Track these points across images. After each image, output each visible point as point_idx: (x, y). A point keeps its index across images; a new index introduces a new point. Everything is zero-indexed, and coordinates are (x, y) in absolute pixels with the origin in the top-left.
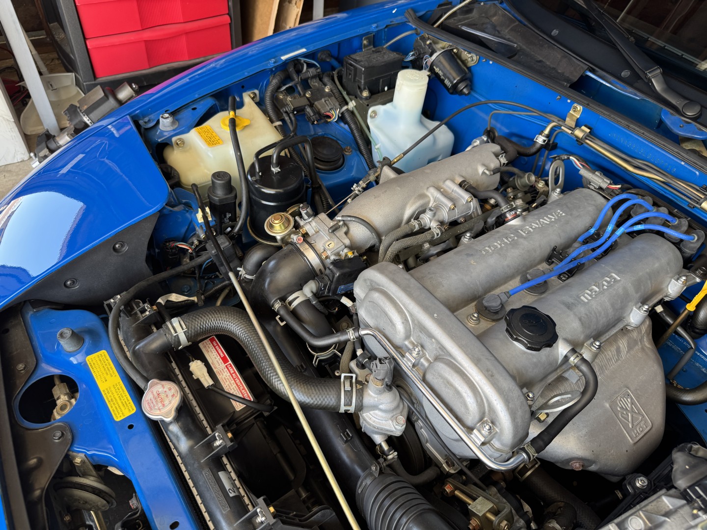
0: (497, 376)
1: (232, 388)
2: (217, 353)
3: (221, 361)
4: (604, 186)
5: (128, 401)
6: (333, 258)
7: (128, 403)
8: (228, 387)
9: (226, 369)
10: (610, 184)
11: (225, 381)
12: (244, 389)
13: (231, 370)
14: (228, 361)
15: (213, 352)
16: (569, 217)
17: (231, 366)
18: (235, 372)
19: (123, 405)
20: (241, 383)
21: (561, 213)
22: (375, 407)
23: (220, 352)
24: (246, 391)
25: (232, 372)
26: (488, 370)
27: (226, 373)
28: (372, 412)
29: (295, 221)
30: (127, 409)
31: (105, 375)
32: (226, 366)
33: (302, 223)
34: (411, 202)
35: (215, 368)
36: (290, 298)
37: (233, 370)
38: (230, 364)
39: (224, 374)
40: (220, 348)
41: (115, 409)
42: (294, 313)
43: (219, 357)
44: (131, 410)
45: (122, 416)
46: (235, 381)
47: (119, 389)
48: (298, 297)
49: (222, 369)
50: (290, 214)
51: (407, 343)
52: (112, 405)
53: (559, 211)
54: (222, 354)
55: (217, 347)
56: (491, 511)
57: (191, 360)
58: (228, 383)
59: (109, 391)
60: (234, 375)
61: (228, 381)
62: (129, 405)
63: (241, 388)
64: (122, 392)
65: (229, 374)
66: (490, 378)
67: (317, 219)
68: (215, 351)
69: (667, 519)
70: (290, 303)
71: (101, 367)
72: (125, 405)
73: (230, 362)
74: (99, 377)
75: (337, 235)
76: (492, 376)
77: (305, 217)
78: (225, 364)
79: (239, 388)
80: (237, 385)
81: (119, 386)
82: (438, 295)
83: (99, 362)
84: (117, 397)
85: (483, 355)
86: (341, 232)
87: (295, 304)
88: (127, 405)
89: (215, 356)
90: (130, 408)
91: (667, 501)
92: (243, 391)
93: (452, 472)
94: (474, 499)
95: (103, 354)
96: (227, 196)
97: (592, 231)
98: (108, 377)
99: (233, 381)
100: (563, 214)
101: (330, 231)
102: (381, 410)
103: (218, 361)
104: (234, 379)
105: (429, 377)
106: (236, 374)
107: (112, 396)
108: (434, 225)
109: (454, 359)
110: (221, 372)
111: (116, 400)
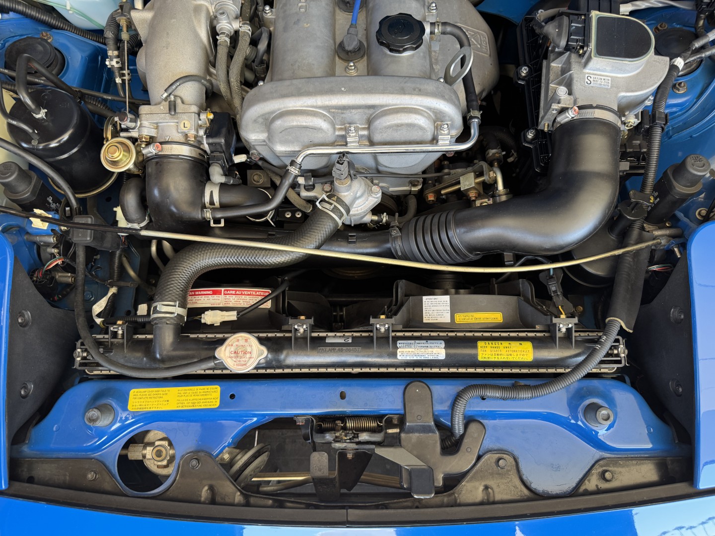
0: (422, 87)
1: (248, 301)
2: (203, 296)
3: (215, 296)
5: (204, 389)
6: (201, 132)
7: (206, 390)
8: (245, 303)
9: (228, 296)
11: (238, 303)
12: (256, 292)
13: (231, 292)
14: (221, 290)
15: (200, 298)
17: (227, 290)
18: (236, 291)
19: (206, 395)
20: (249, 291)
22: (355, 199)
23: (205, 293)
24: (259, 291)
25: (234, 292)
26: (414, 90)
27: (231, 298)
28: (355, 206)
29: (130, 138)
30: (212, 394)
31: (161, 399)
32: (224, 294)
33: (134, 134)
34: (195, 23)
35: (218, 304)
36: (207, 199)
37: (233, 290)
38: (225, 290)
39: (231, 300)
40: (201, 291)
41: (206, 404)
42: (224, 207)
43: (210, 296)
44: (216, 390)
45: (216, 400)
46: (244, 295)
47: (185, 393)
48: (212, 192)
49: (225, 299)
50: (112, 138)
51: (337, 133)
52: (199, 404)
54: (209, 293)
55: (197, 293)
56: (477, 176)
57: (199, 319)
58: (241, 301)
59: (181, 402)
60: (237, 293)
61: (239, 300)
62: (209, 391)
63: (254, 293)
64: (191, 391)
65: (234, 296)
66: (420, 92)
67: (143, 117)
68: (200, 296)
69: (571, 72)
70: (212, 203)
71: (149, 400)
72: (207, 393)
73: (223, 289)
74: (159, 406)
75: (180, 112)
76: (420, 90)
77: (132, 125)
78: (221, 294)
79: (254, 295)
80: (249, 295)
81: (182, 392)
82: (319, 75)
83: (142, 400)
84: (193, 397)
85: (400, 83)
86: (180, 107)
87: (216, 199)
88: (208, 392)
89: (206, 298)
90: (213, 390)
91: (556, 65)
92: (258, 293)
93: (420, 187)
94: (458, 183)
95: (135, 393)
96: (33, 183)
98: (165, 398)
99: (243, 296)
101: (173, 113)
102: (359, 197)
103: (213, 298)
104: (242, 294)
105: (377, 138)
106: (238, 290)
107: (189, 401)
108: (236, 25)
109: (386, 106)
110: (226, 301)
111: (196, 399)
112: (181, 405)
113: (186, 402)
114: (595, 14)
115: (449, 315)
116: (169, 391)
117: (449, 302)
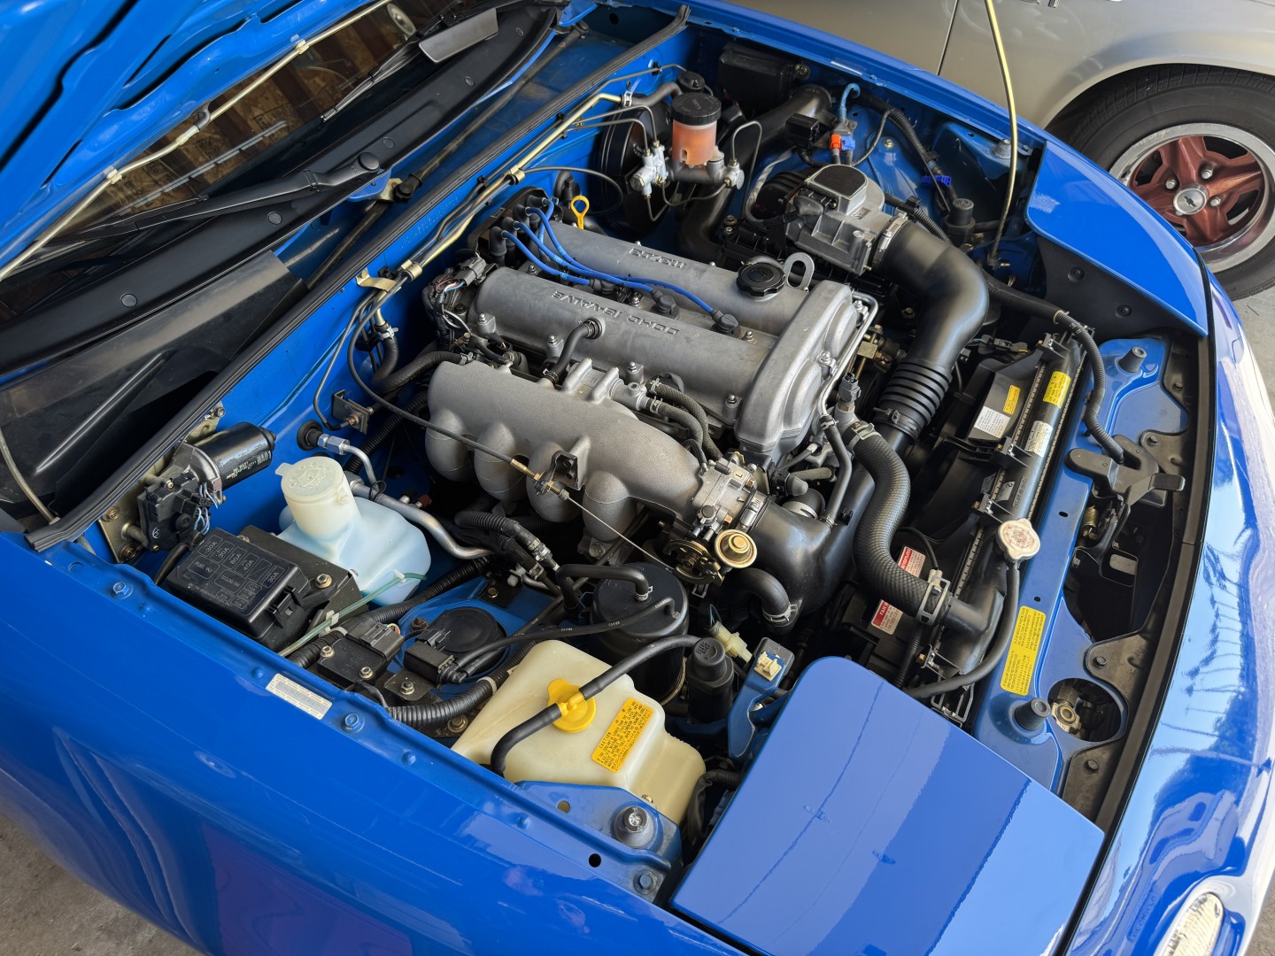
5: (1021, 619)
7: (1023, 617)
19: (1028, 620)
30: (1028, 614)
31: (1021, 661)
41: (1038, 624)
44: (1025, 609)
45: (1037, 613)
47: (1020, 637)
52: (1037, 630)
59: (1030, 644)
62: (1024, 615)
64: (1020, 632)
69: (842, 222)
71: (1018, 674)
72: (1026, 618)
81: (1018, 640)
83: (1017, 680)
84: (1028, 632)
90: (1025, 612)
95: (1006, 684)
98: (1020, 658)
107: (1031, 637)
111: (1031, 631)
112: (1033, 646)
113: (1031, 640)
114: (809, 180)
115: (1002, 416)
116: (1013, 652)
117: (990, 410)
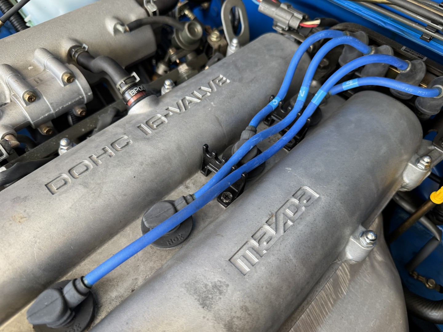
4: (295, 24)
10: (304, 19)
16: (237, 84)
21: (224, 79)
53: (221, 76)
97: (275, 102)
100: (228, 81)
